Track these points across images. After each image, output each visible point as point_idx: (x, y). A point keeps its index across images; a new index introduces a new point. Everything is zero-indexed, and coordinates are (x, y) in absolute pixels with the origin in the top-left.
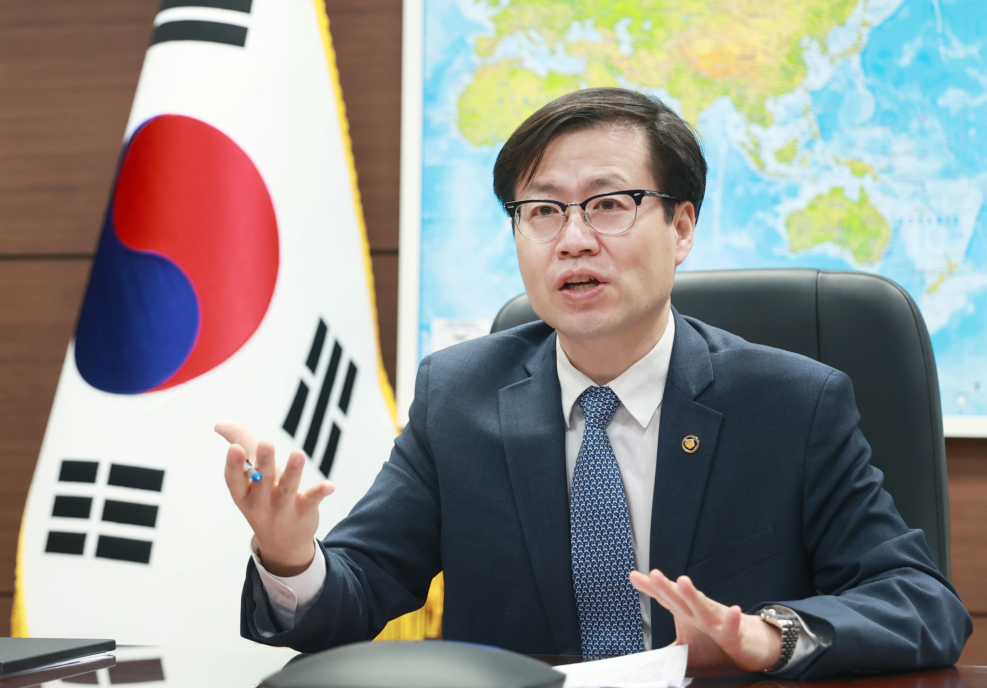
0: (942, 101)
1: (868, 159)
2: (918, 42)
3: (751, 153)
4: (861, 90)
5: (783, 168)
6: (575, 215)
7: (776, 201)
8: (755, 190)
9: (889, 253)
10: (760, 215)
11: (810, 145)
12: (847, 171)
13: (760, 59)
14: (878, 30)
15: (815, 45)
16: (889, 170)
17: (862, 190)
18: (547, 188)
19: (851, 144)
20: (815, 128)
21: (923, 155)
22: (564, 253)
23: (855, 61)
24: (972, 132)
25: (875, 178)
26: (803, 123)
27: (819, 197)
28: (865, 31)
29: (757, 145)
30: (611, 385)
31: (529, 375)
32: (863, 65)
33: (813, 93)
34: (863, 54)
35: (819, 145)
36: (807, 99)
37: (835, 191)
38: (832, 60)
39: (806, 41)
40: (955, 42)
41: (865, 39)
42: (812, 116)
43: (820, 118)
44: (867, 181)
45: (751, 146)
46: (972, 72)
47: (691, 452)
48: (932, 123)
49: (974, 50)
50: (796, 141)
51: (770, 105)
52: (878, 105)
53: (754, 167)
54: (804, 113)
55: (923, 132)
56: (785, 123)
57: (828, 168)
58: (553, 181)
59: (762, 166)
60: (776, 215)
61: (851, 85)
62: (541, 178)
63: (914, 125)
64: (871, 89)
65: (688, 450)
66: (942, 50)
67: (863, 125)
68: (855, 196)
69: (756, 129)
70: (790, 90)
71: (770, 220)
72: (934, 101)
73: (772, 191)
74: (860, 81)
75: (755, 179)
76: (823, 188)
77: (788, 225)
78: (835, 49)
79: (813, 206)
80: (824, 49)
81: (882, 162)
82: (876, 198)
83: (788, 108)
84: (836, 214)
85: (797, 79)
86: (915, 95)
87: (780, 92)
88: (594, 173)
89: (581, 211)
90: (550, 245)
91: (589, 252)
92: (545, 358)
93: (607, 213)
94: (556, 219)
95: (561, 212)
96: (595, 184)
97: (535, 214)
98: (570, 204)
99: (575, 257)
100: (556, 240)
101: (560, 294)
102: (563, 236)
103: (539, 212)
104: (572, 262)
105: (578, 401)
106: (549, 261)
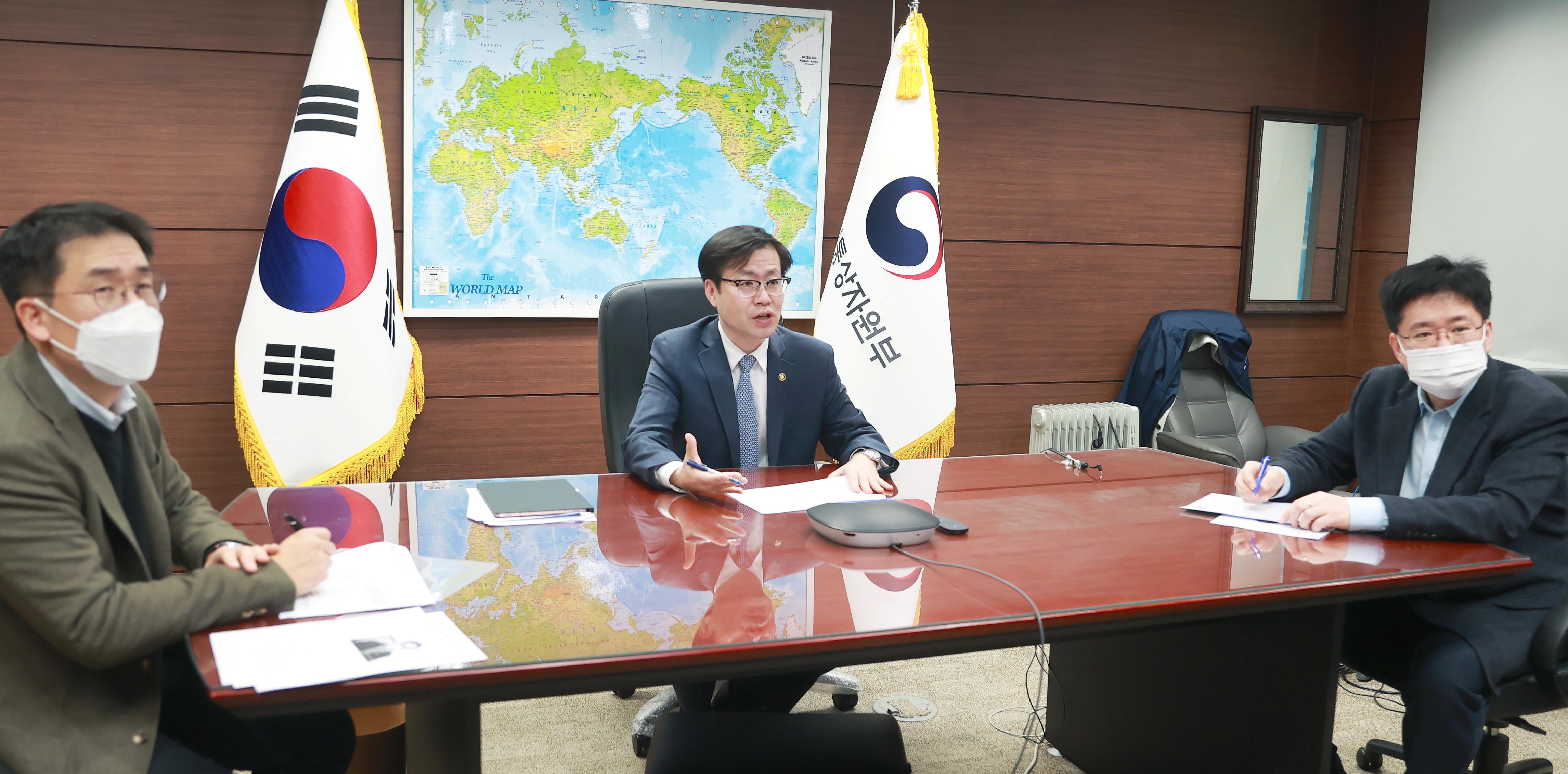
0: (649, 174)
1: (619, 198)
2: (640, 148)
3: (569, 192)
4: (616, 167)
5: (583, 200)
6: (762, 287)
7: (580, 214)
8: (571, 209)
9: (627, 240)
10: (573, 221)
11: (594, 190)
12: (610, 203)
13: (573, 150)
14: (623, 141)
15: (596, 146)
16: (628, 203)
17: (616, 212)
18: (750, 273)
19: (612, 191)
20: (597, 183)
21: (642, 197)
22: (759, 303)
23: (614, 154)
24: (662, 188)
25: (622, 207)
26: (591, 180)
27: (598, 213)
28: (618, 142)
29: (572, 189)
30: (754, 354)
31: (707, 347)
32: (617, 156)
33: (596, 167)
34: (617, 151)
35: (599, 190)
36: (593, 170)
37: (605, 211)
38: (604, 153)
39: (593, 144)
40: (656, 149)
41: (618, 145)
42: (595, 177)
43: (599, 179)
44: (619, 208)
45: (569, 190)
46: (662, 163)
47: (783, 381)
48: (645, 183)
49: (663, 153)
50: (588, 188)
51: (577, 171)
52: (623, 174)
53: (570, 199)
54: (592, 176)
55: (642, 187)
56: (584, 180)
57: (602, 201)
58: (753, 270)
59: (574, 199)
60: (580, 221)
61: (612, 164)
62: (747, 269)
63: (638, 184)
64: (620, 167)
65: (781, 380)
66: (650, 152)
67: (617, 183)
68: (614, 214)
69: (571, 182)
70: (586, 165)
71: (577, 223)
72: (646, 174)
73: (578, 210)
74: (616, 163)
75: (571, 204)
76: (600, 209)
77: (584, 226)
78: (605, 148)
79: (596, 217)
80: (601, 148)
81: (625, 200)
82: (622, 215)
83: (585, 173)
84: (606, 222)
85: (589, 160)
86: (639, 171)
87: (582, 166)
88: (771, 268)
89: (766, 285)
90: (750, 299)
91: (768, 304)
92: (715, 340)
93: (773, 286)
94: (753, 288)
95: (755, 284)
96: (771, 273)
97: (742, 284)
98: (761, 282)
99: (765, 305)
100: (754, 297)
101: (754, 320)
102: (759, 296)
103: (745, 284)
104: (763, 307)
105: (740, 361)
106: (750, 305)
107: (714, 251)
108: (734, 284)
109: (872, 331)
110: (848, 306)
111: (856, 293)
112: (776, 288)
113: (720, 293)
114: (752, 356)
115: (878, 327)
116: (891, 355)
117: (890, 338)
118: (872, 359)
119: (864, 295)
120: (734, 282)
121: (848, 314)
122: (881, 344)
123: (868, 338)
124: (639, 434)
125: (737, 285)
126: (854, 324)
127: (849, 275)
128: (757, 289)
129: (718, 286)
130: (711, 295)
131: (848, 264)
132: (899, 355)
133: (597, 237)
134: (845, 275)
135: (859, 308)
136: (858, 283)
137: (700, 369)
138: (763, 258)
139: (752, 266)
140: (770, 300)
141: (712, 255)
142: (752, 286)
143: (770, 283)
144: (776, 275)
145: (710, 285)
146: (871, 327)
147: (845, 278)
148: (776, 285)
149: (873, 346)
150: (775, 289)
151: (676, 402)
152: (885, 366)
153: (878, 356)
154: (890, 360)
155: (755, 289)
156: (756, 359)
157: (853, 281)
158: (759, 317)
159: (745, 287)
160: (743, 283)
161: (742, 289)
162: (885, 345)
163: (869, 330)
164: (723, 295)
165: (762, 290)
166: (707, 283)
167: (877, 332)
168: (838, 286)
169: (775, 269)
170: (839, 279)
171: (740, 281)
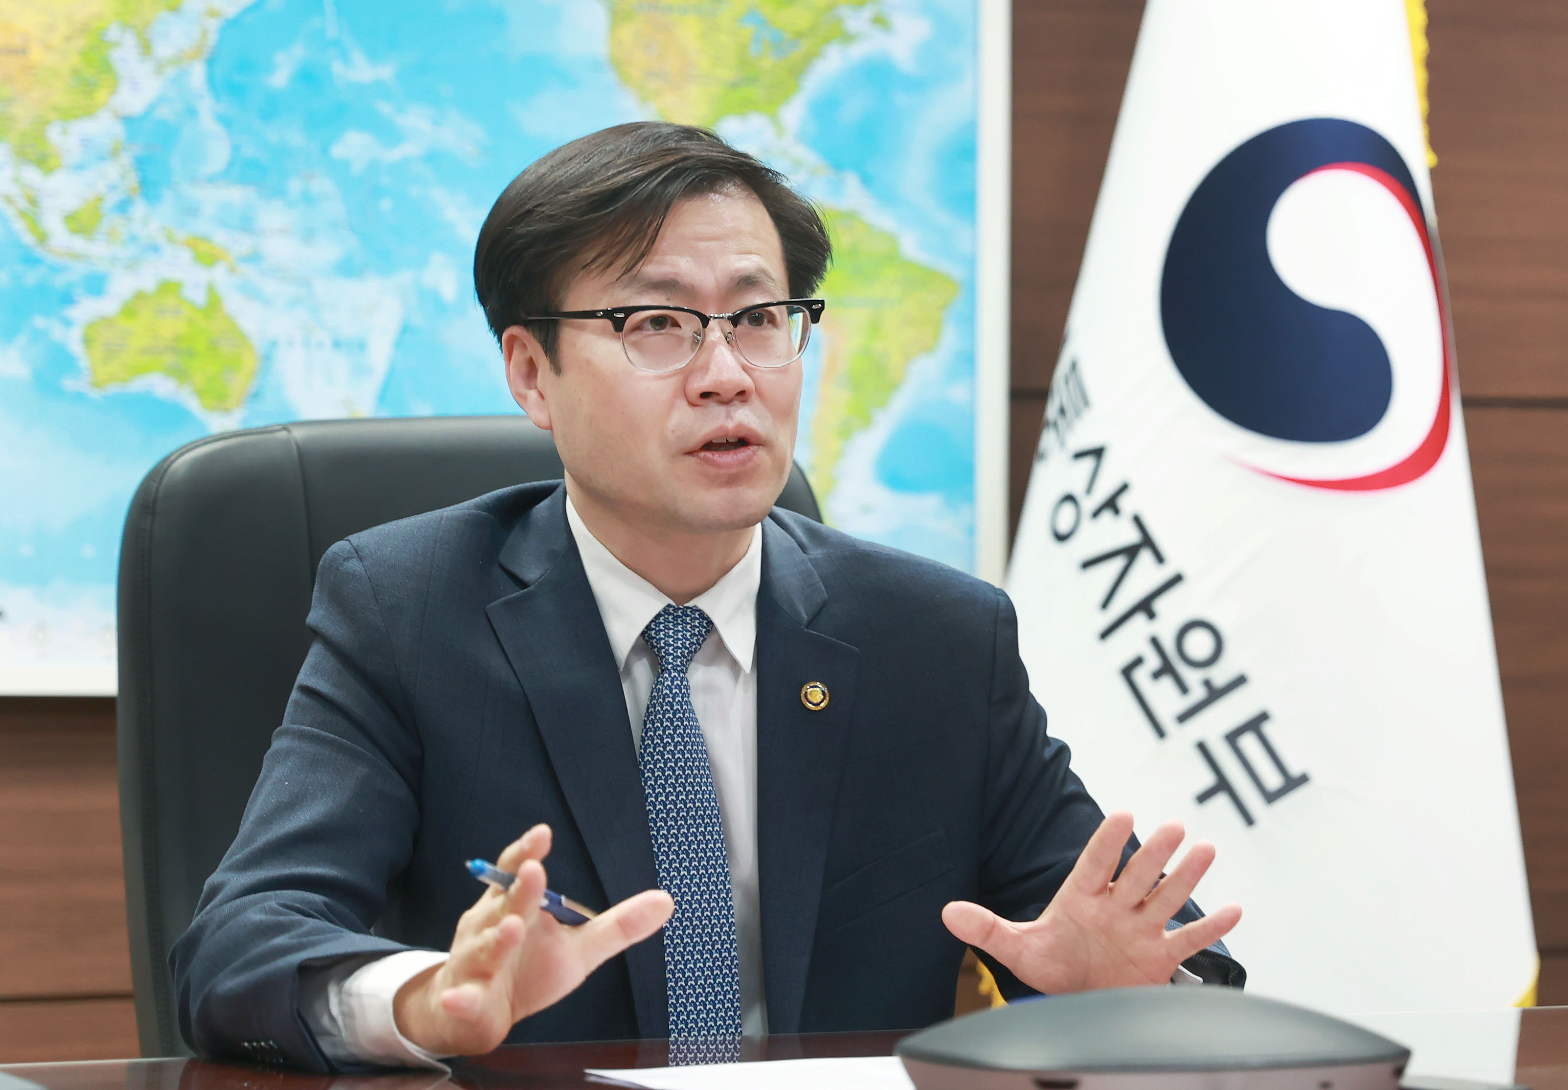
0: (338, 151)
1: (221, 237)
2: (298, 51)
3: (22, 214)
4: (207, 121)
5: (78, 244)
6: (715, 333)
7: (67, 299)
8: (32, 278)
9: (255, 396)
10: (39, 322)
11: (123, 207)
12: (186, 256)
13: (36, 55)
14: (232, 24)
15: (130, 40)
16: (254, 258)
17: (211, 289)
18: (667, 285)
19: (191, 211)
20: (133, 180)
21: (308, 236)
22: (705, 395)
23: (198, 72)
24: (386, 205)
25: (232, 270)
26: (112, 171)
27: (140, 296)
28: (213, 25)
29: (34, 202)
30: (702, 603)
31: (523, 584)
32: (211, 79)
33: (128, 120)
34: (211, 62)
35: (139, 209)
36: (118, 130)
37: (167, 287)
38: (160, 68)
39: (114, 33)
40: (358, 57)
41: (213, 38)
42: (126, 159)
43: (140, 163)
44: (219, 274)
45: (23, 204)
46: (385, 108)
47: (817, 709)
48: (323, 185)
49: (386, 72)
50: (100, 199)
51: (54, 133)
52: (236, 149)
53: (28, 239)
54: (114, 153)
55: (308, 199)
56: (80, 167)
57: (154, 248)
58: (676, 274)
59: (43, 238)
60: (68, 323)
61: (192, 112)
62: (652, 269)
63: (295, 186)
64: (225, 121)
65: (811, 705)
66: (337, 68)
67: (211, 180)
68: (199, 297)
69: (32, 175)
70: (88, 113)
71: (57, 332)
72: (325, 149)
73: (60, 281)
74: (206, 106)
75: (30, 260)
76: (147, 281)
77: (87, 341)
78: (163, 50)
79: (131, 308)
80: (146, 48)
81: (243, 244)
82: (233, 302)
83: (86, 142)
84: (169, 327)
85: (101, 95)
86: (296, 138)
87: (68, 115)
88: (747, 264)
89: (729, 327)
90: (673, 382)
91: (742, 395)
92: (553, 555)
93: (757, 332)
94: (681, 340)
95: (689, 326)
96: (747, 282)
97: (638, 328)
98: (710, 313)
99: (727, 403)
100: (686, 374)
101: (691, 460)
102: (705, 368)
103: (648, 325)
104: (722, 409)
105: (648, 627)
106: (671, 407)
107: (529, 212)
108: (607, 324)
109: (1198, 693)
110: (1105, 604)
111: (1131, 553)
112: (768, 338)
113: (557, 369)
114: (695, 610)
115: (1220, 675)
116: (1273, 780)
117: (1263, 717)
118: (1203, 798)
119: (1160, 558)
120: (608, 314)
121: (1105, 634)
122: (1232, 738)
123: (1183, 718)
124: (238, 902)
125: (619, 325)
126: (1127, 672)
127: (1102, 492)
128: (698, 341)
129: (551, 347)
130: (529, 387)
131: (1098, 453)
132: (1303, 779)
133: (138, 385)
134: (1089, 490)
135: (1145, 607)
136: (1137, 520)
137: (496, 662)
138: (714, 230)
139: (674, 258)
140: (747, 381)
141: (521, 229)
142: (676, 331)
143: (745, 321)
144: (767, 292)
145: (524, 346)
146: (1193, 677)
147: (1089, 504)
148: (768, 331)
149: (1202, 748)
150: (764, 347)
151: (397, 788)
152: (1249, 820)
153: (1223, 785)
154: (1271, 797)
155: (687, 345)
156: (710, 623)
157: (1116, 511)
158: (709, 446)
159: (653, 338)
160: (643, 321)
161: (636, 345)
162: (1249, 743)
163: (1184, 689)
164: (571, 377)
165: (714, 345)
166: (513, 339)
167: (1214, 694)
168: (1061, 538)
169: (763, 271)
170: (1068, 510)
171: (630, 311)
